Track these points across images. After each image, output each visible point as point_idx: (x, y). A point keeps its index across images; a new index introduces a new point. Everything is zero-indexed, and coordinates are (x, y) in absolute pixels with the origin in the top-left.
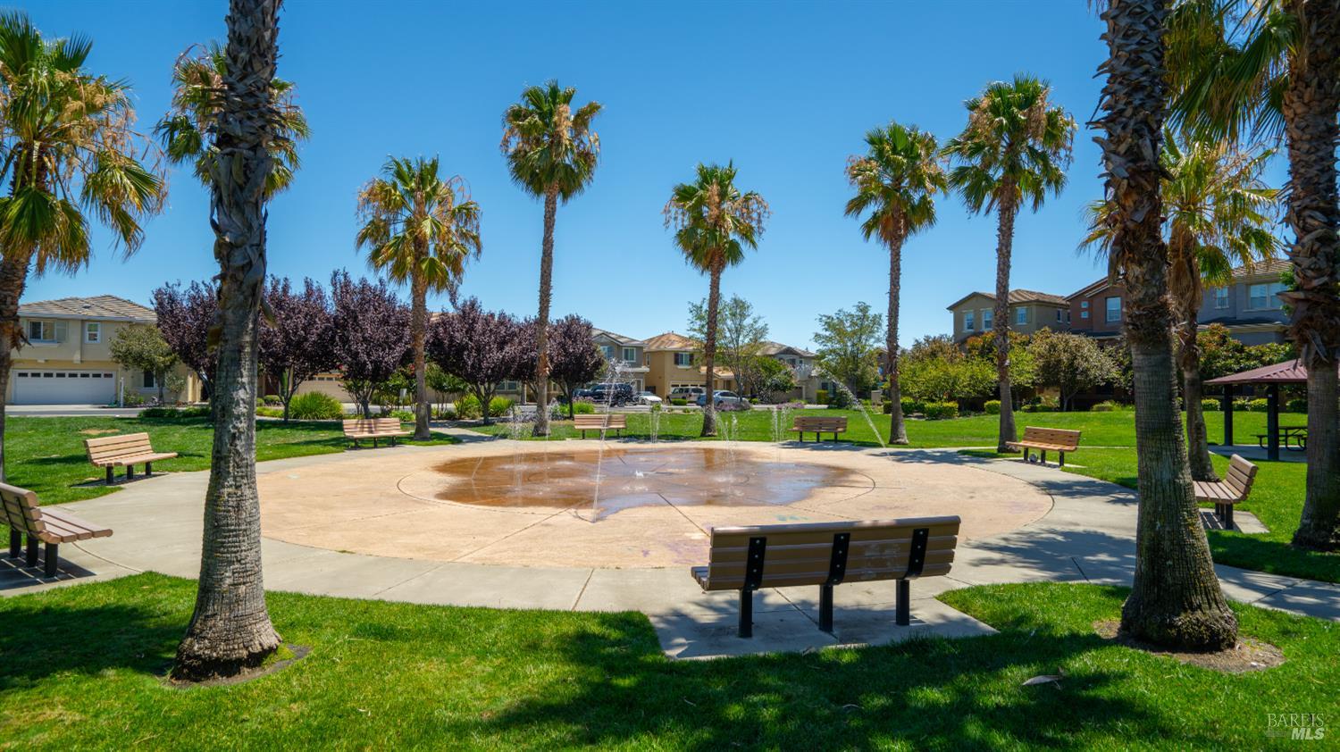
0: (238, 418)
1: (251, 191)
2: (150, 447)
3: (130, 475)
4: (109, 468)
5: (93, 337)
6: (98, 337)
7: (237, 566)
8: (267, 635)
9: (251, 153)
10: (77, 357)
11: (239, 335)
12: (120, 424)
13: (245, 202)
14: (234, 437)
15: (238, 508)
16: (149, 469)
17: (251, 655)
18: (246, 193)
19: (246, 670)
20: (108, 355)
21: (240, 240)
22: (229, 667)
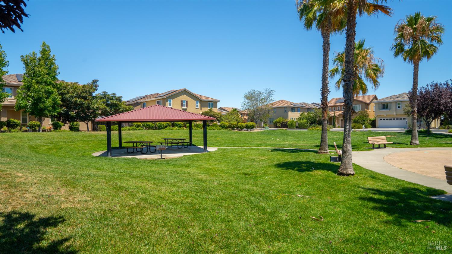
0: (347, 131)
1: (349, 89)
2: (386, 140)
3: (379, 147)
4: (373, 145)
5: (399, 107)
6: (401, 107)
7: (346, 158)
8: (351, 171)
9: (349, 82)
10: (395, 114)
11: (347, 116)
12: (398, 134)
13: (348, 92)
14: (346, 135)
15: (346, 148)
16: (385, 146)
17: (347, 174)
18: (348, 90)
19: (346, 176)
20: (402, 113)
21: (347, 99)
22: (344, 175)
